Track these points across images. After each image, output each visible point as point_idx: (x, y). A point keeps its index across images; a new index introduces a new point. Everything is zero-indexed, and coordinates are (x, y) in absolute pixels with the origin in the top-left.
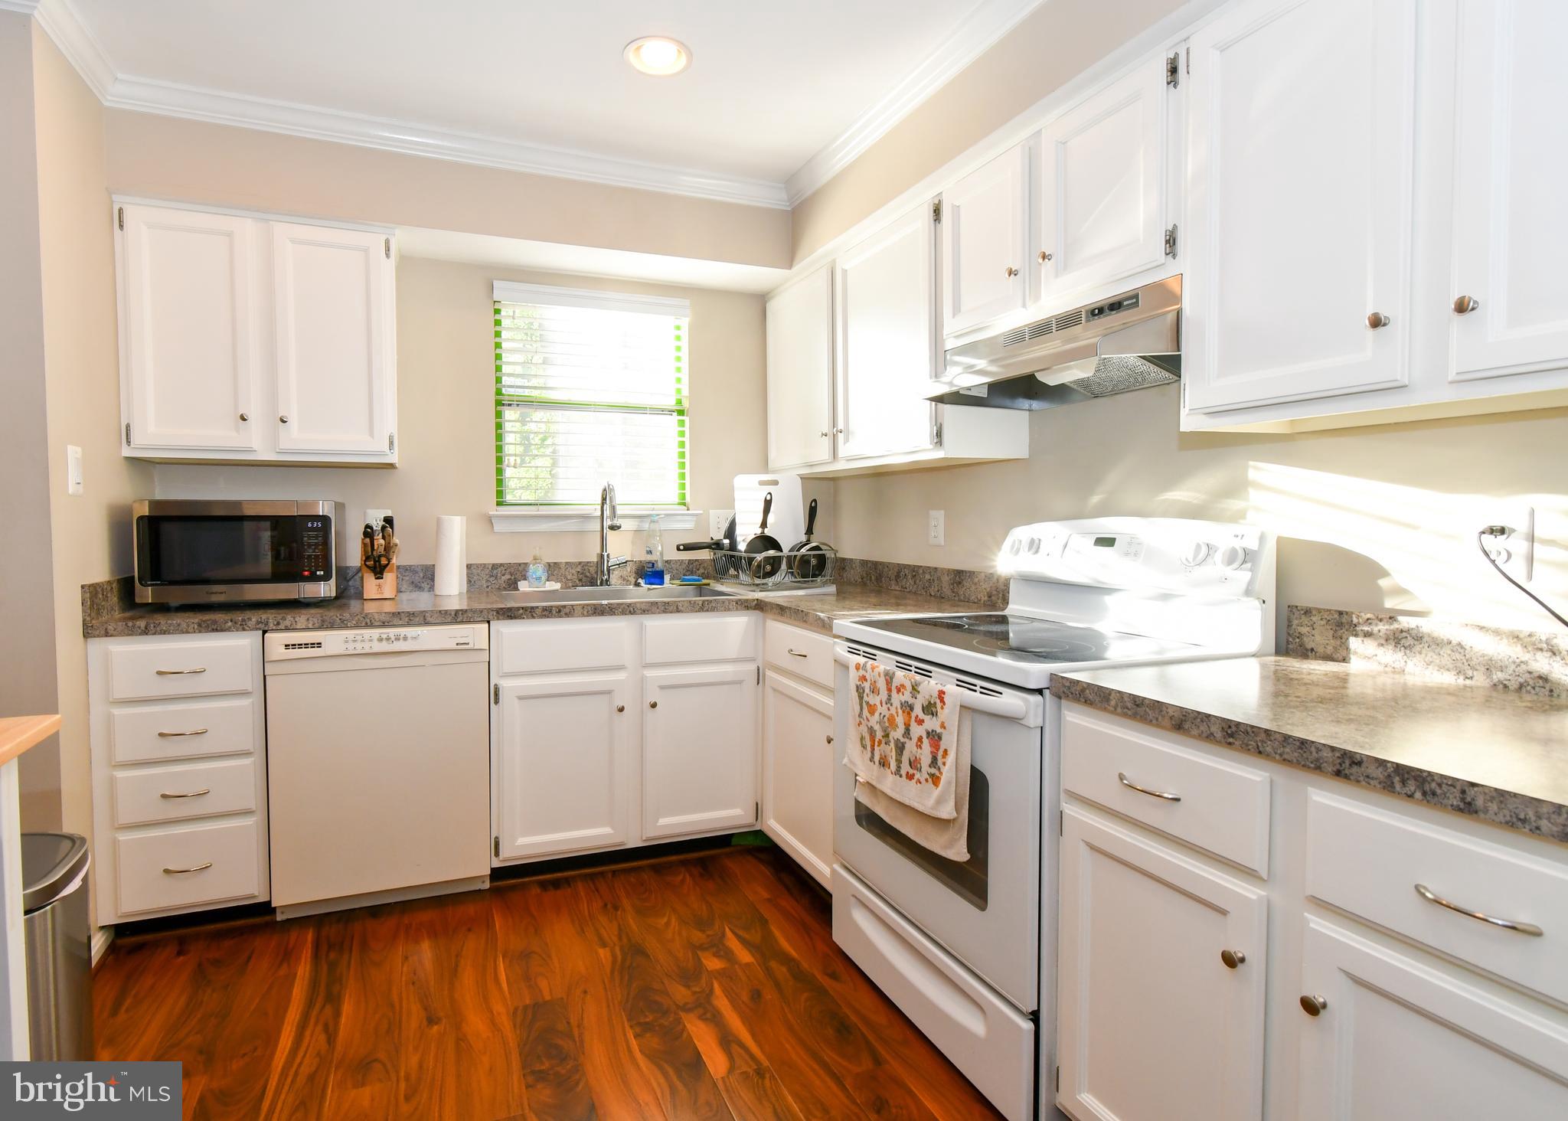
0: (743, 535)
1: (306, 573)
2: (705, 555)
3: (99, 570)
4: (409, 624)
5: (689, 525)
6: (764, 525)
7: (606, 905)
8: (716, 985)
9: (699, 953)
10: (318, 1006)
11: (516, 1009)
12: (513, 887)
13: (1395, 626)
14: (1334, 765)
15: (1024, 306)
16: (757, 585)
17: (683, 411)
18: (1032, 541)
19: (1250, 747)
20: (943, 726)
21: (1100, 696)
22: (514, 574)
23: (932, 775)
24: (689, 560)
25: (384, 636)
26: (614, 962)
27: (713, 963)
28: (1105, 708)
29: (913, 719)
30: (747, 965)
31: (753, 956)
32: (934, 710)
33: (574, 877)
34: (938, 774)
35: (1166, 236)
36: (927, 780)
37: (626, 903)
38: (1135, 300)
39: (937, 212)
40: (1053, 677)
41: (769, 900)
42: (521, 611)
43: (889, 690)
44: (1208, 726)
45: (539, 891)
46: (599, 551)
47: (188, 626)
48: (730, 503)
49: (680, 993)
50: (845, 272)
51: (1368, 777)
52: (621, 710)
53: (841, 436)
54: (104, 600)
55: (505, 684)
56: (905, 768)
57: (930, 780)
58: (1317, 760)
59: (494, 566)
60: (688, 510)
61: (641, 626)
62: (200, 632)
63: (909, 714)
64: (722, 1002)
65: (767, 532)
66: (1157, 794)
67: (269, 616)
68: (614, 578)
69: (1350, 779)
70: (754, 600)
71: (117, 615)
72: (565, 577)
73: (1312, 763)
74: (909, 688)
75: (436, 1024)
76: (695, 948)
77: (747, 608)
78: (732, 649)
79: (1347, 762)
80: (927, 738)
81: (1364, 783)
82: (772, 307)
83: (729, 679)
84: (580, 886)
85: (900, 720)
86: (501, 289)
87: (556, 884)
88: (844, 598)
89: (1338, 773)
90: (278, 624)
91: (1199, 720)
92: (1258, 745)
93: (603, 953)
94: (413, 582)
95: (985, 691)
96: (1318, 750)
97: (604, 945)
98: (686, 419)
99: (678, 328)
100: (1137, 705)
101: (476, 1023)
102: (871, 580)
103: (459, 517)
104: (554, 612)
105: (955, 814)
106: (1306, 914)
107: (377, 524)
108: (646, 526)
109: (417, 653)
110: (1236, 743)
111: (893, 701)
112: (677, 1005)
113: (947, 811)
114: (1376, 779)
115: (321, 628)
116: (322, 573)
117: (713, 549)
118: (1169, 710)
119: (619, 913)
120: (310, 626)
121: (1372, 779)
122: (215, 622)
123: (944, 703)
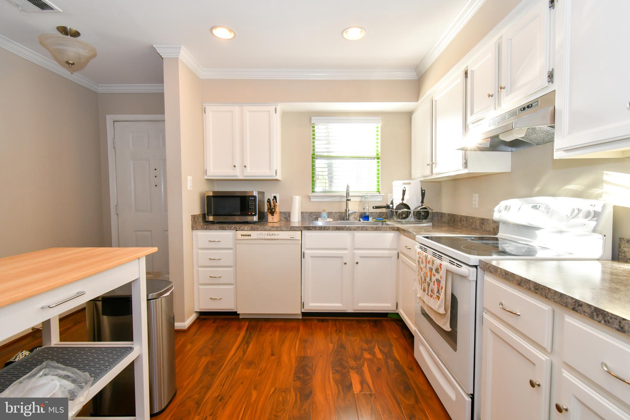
0: (396, 203)
1: (250, 213)
2: (384, 210)
3: (197, 211)
4: (277, 230)
5: (380, 200)
6: (403, 199)
7: (337, 330)
8: (366, 363)
9: (363, 351)
10: (243, 344)
11: (298, 357)
12: (308, 319)
14: (572, 305)
15: (495, 109)
16: (399, 222)
17: (379, 158)
18: (507, 206)
19: (543, 295)
20: (441, 278)
21: (495, 270)
22: (317, 216)
23: (438, 296)
24: (380, 212)
25: (269, 234)
26: (334, 348)
27: (367, 356)
28: (496, 275)
29: (432, 274)
30: (379, 359)
31: (382, 356)
32: (438, 271)
33: (329, 319)
34: (439, 296)
35: (548, 74)
36: (436, 298)
37: (344, 330)
38: (537, 103)
39: (466, 73)
40: (480, 261)
41: (396, 338)
42: (312, 228)
43: (426, 262)
44: (529, 285)
45: (317, 322)
46: (346, 208)
47: (217, 228)
48: (391, 192)
49: (352, 363)
50: (436, 101)
51: (584, 312)
52: (345, 264)
53: (433, 165)
54: (197, 219)
55: (307, 252)
56: (430, 293)
57: (437, 298)
58: (566, 303)
59: (311, 213)
60: (380, 194)
61: (354, 235)
62: (220, 230)
63: (431, 272)
64: (366, 369)
65: (405, 202)
66: (514, 312)
67: (237, 226)
68: (351, 218)
69: (577, 312)
70: (396, 227)
71: (201, 224)
72: (334, 217)
73: (564, 304)
74: (431, 262)
75: (274, 356)
76: (363, 349)
77: (394, 230)
78: (388, 245)
79: (577, 304)
80: (436, 281)
81: (583, 314)
82: (414, 116)
83: (386, 256)
84: (330, 323)
85: (429, 274)
86: (314, 120)
87: (323, 321)
88: (434, 228)
89: (573, 309)
90: (240, 228)
91: (526, 282)
92: (546, 294)
93: (331, 346)
94: (285, 217)
95: (458, 266)
96: (567, 298)
97: (332, 343)
98: (379, 160)
99: (378, 128)
100: (506, 274)
101: (285, 358)
102: (451, 222)
103: (298, 196)
104: (323, 229)
105: (444, 312)
106: (563, 370)
107: (272, 198)
108: (363, 199)
109: (278, 240)
110: (538, 293)
111: (427, 267)
112: (349, 366)
113: (442, 311)
114: (587, 313)
115: (251, 230)
116: (254, 213)
117: (386, 208)
118: (517, 277)
119: (340, 333)
120: (248, 230)
121: (586, 313)
122: (223, 227)
123: (441, 268)
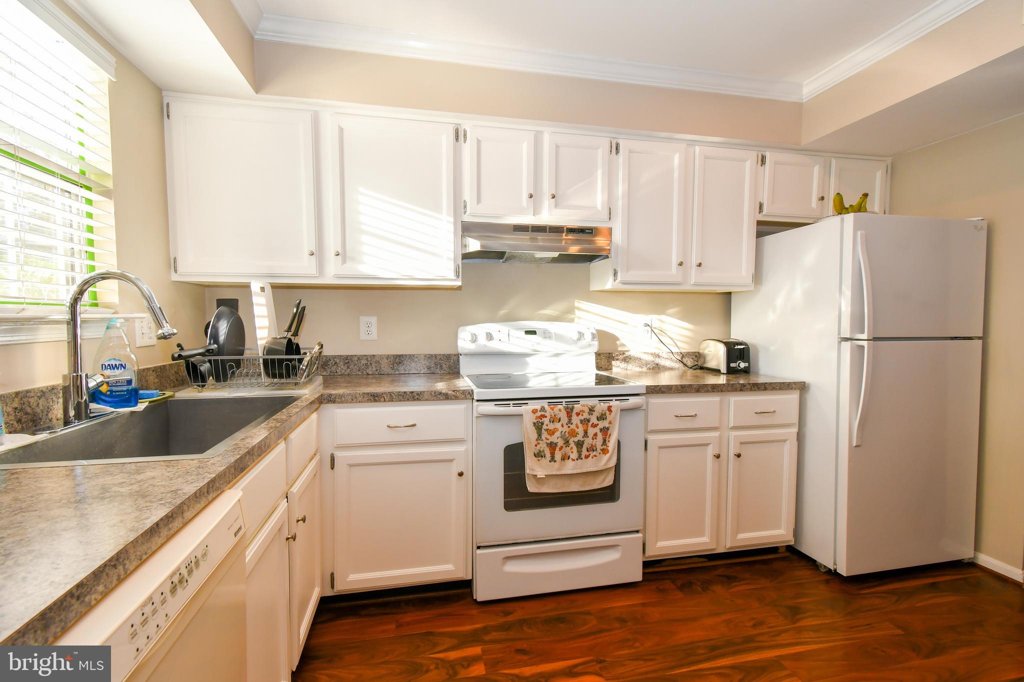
13: (625, 356)
20: (611, 423)
23: (603, 450)
29: (590, 425)
32: (604, 416)
34: (605, 448)
35: (609, 211)
38: (591, 231)
40: (647, 387)
63: (587, 424)
66: (690, 415)
74: (587, 411)
80: (600, 432)
85: (580, 429)
123: (611, 411)
